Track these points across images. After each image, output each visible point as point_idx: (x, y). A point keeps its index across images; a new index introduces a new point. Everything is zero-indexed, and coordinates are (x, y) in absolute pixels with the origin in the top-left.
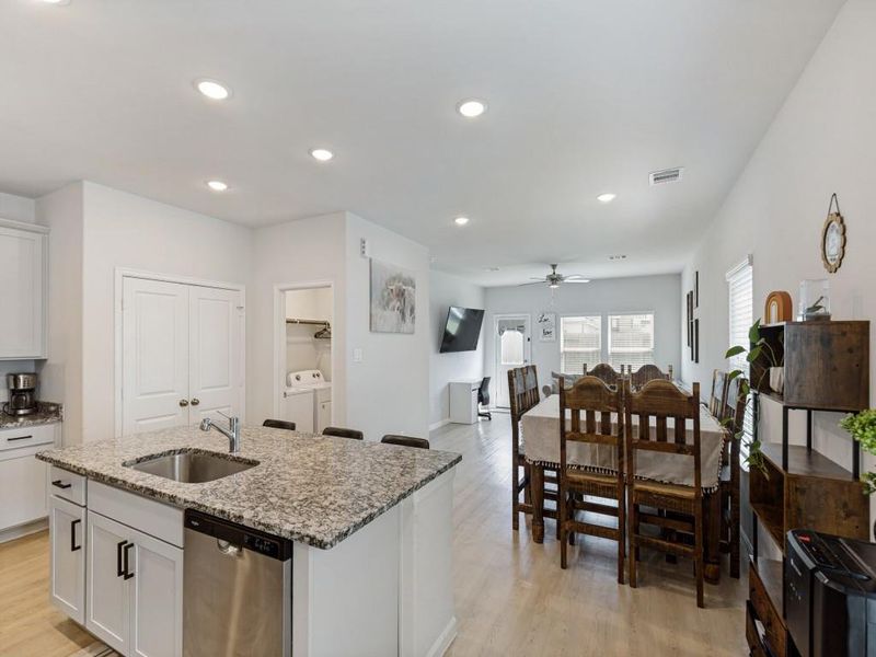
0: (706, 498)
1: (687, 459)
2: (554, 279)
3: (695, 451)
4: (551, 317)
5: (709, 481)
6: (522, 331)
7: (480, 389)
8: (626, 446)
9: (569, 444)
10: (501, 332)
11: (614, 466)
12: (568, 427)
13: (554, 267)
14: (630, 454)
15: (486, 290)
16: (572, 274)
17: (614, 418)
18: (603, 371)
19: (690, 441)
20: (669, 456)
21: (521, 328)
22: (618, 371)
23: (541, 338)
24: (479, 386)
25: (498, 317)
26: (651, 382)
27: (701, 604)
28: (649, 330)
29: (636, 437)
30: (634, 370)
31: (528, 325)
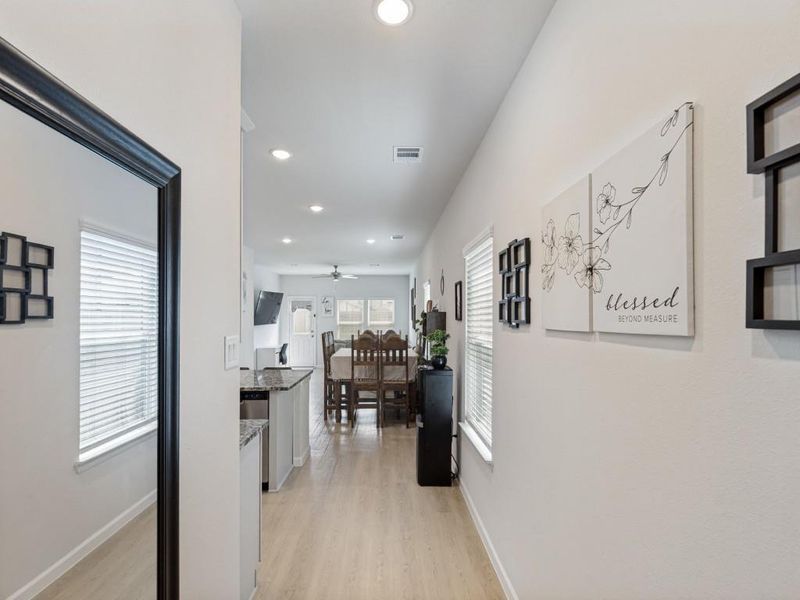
0: (410, 385)
1: (404, 367)
2: (336, 275)
3: (406, 364)
4: (331, 300)
5: (412, 378)
6: (310, 310)
7: (281, 353)
8: (380, 365)
9: (356, 367)
10: (294, 309)
11: (375, 377)
12: (355, 360)
13: (336, 267)
14: (382, 368)
15: (281, 277)
16: (347, 272)
17: (375, 355)
18: (368, 332)
19: (404, 360)
20: (397, 367)
21: (309, 307)
22: (375, 334)
23: (324, 315)
24: (279, 350)
25: (292, 298)
26: (391, 335)
27: (408, 427)
28: (392, 308)
29: (384, 360)
30: (384, 333)
31: (314, 305)
